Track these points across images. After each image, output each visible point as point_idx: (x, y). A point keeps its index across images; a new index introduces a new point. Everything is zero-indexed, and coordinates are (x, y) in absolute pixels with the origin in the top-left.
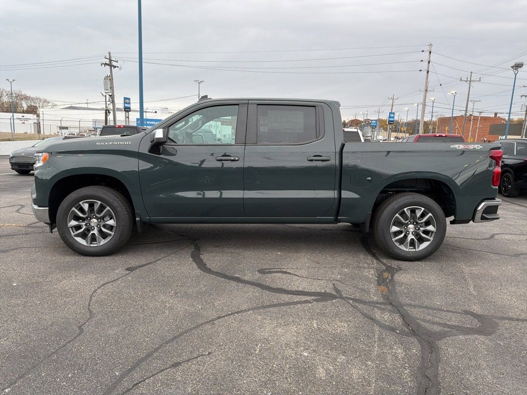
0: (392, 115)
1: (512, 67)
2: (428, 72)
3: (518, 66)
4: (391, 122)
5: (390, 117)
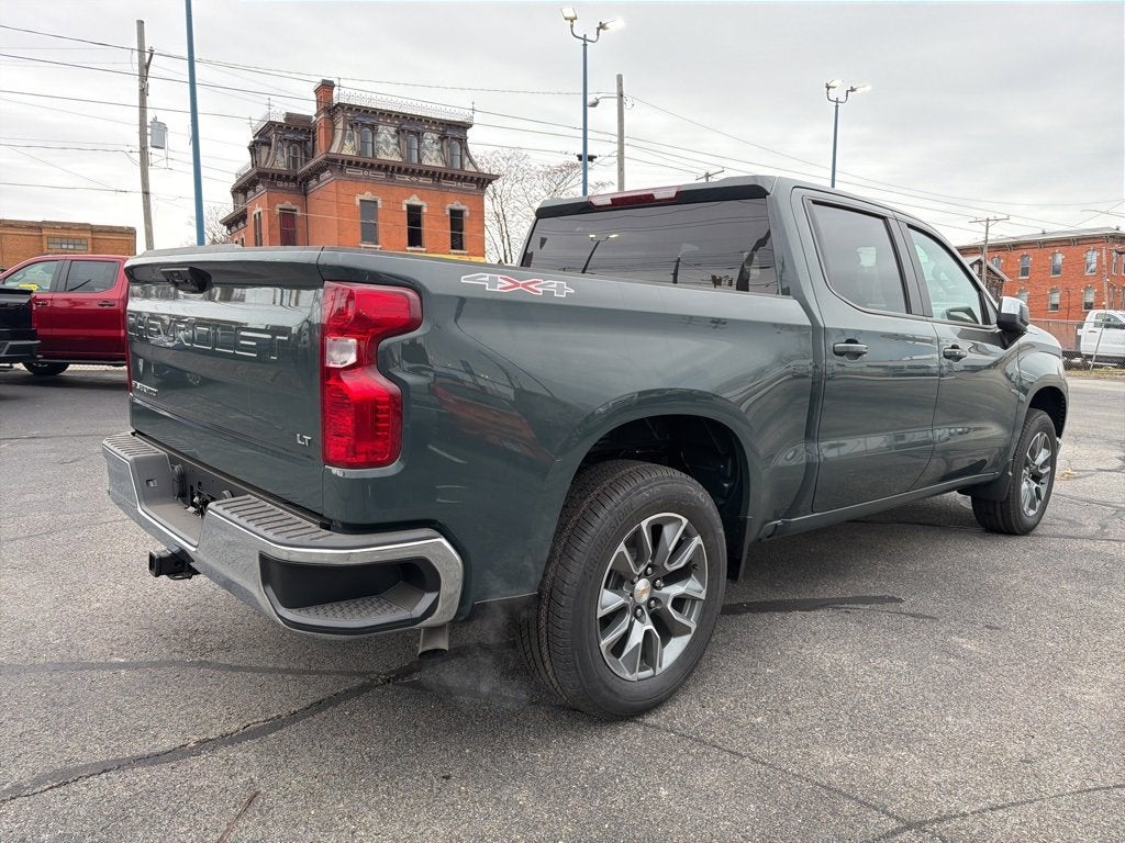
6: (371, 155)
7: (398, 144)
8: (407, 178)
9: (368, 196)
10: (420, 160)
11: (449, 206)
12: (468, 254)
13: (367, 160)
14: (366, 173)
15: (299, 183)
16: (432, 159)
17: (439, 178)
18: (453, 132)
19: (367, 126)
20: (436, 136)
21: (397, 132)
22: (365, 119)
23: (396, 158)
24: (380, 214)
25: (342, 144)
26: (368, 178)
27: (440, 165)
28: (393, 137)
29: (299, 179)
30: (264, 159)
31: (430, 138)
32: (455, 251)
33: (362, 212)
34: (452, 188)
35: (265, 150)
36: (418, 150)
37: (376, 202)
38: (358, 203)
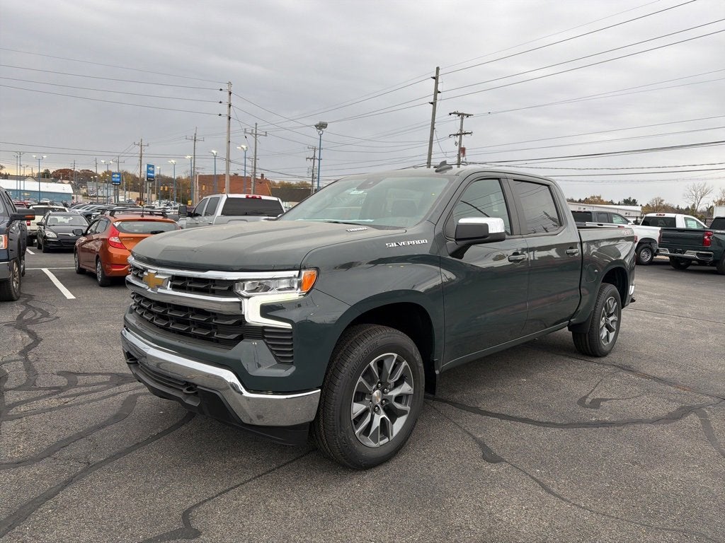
0: (151, 169)
1: (316, 126)
2: (230, 118)
3: (321, 126)
4: (150, 179)
5: (148, 171)
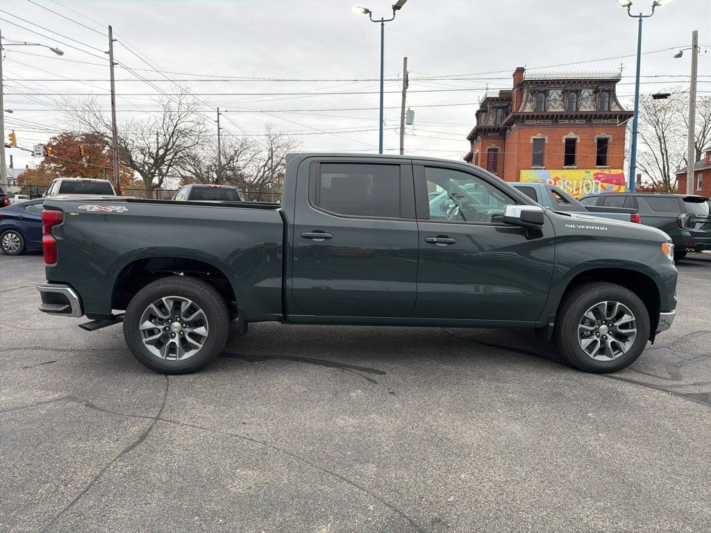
6: (543, 110)
7: (563, 101)
8: (567, 122)
9: (539, 136)
10: (577, 109)
11: (597, 136)
12: (609, 168)
13: (539, 114)
14: (539, 122)
15: (501, 133)
16: (587, 106)
17: (590, 119)
18: (605, 87)
19: (541, 92)
20: (591, 91)
21: (563, 93)
22: (541, 87)
23: (561, 110)
24: (546, 147)
25: (525, 105)
26: (540, 125)
27: (592, 110)
28: (560, 96)
29: (501, 130)
30: (482, 121)
31: (586, 93)
32: (599, 167)
33: (534, 147)
34: (600, 124)
35: (484, 114)
36: (577, 102)
37: (544, 139)
38: (532, 141)
